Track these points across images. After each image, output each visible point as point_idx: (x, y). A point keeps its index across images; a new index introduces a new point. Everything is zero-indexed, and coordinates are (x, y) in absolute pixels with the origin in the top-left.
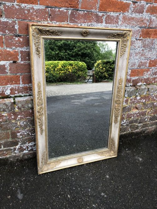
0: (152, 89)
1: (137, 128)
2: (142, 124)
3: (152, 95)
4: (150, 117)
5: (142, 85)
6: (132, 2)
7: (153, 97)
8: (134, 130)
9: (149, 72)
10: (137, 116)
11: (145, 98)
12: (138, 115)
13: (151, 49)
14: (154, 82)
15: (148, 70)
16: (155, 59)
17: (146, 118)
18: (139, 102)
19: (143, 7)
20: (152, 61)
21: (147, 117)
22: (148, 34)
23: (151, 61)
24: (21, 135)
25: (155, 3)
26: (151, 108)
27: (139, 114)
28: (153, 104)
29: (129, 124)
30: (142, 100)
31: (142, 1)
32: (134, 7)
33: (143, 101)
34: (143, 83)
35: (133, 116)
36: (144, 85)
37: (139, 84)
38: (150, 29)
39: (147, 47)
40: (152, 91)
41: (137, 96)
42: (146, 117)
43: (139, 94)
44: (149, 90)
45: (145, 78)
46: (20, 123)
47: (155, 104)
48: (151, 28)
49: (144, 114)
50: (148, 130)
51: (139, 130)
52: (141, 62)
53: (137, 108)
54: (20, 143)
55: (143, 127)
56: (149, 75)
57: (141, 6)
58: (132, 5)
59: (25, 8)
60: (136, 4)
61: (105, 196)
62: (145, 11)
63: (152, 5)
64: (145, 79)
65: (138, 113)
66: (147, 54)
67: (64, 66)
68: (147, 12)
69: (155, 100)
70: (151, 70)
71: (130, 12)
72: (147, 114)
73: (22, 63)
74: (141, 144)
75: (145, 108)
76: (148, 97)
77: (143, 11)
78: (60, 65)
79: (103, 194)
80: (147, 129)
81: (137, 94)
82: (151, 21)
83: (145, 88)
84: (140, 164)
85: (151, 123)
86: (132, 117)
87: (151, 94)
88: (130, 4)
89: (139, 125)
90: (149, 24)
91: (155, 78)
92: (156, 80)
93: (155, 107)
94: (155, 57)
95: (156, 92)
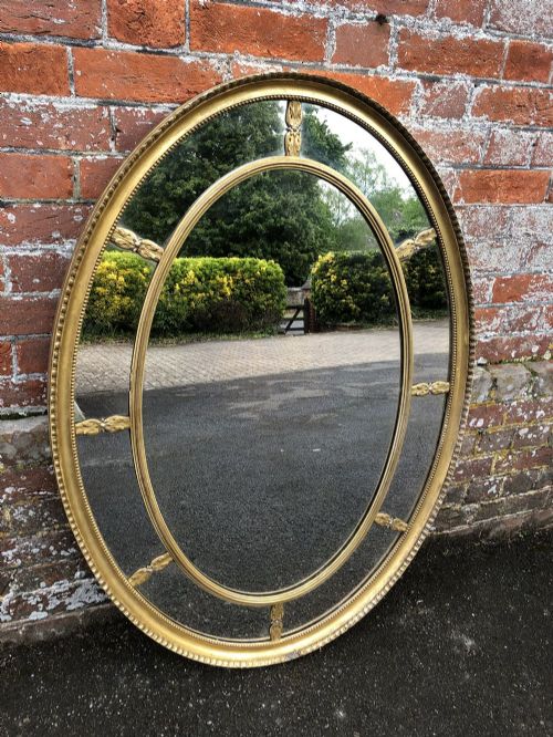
0: (509, 380)
1: (460, 518)
2: (477, 506)
3: (511, 400)
4: (505, 478)
6: (419, 81)
7: (515, 411)
8: (449, 529)
9: (496, 321)
10: (459, 478)
11: (483, 412)
12: (461, 472)
13: (497, 241)
14: (517, 356)
15: (489, 317)
16: (514, 275)
17: (490, 485)
19: (460, 95)
20: (505, 281)
21: (495, 482)
22: (486, 187)
23: (500, 281)
24: (16, 556)
25: (505, 78)
26: (508, 448)
27: (465, 469)
28: (515, 432)
30: (473, 421)
31: (457, 76)
32: (428, 95)
33: (476, 423)
34: (477, 358)
36: (479, 365)
38: (492, 173)
39: (486, 233)
40: (510, 387)
42: (492, 479)
44: (498, 383)
45: (483, 340)
46: (11, 513)
47: (523, 432)
48: (496, 167)
49: (482, 469)
50: (502, 527)
51: (466, 527)
54: (13, 587)
55: (481, 515)
56: (496, 330)
57: (454, 92)
58: (422, 91)
59: (22, 108)
60: (436, 86)
62: (469, 107)
63: (496, 87)
64: (480, 343)
65: (461, 467)
66: (485, 255)
67: (206, 276)
68: (477, 112)
69: (522, 418)
70: (501, 311)
71: (413, 112)
72: (493, 469)
73: (18, 298)
74: (475, 582)
75: (486, 449)
76: (494, 409)
77: (463, 111)
78: (191, 273)
80: (498, 524)
82: (492, 144)
83: (482, 380)
84: (467, 660)
85: (511, 502)
87: (506, 398)
88: (413, 85)
89: (467, 508)
90: (488, 156)
91: (518, 342)
92: (524, 346)
93: (521, 443)
94: (515, 268)
95: (523, 392)
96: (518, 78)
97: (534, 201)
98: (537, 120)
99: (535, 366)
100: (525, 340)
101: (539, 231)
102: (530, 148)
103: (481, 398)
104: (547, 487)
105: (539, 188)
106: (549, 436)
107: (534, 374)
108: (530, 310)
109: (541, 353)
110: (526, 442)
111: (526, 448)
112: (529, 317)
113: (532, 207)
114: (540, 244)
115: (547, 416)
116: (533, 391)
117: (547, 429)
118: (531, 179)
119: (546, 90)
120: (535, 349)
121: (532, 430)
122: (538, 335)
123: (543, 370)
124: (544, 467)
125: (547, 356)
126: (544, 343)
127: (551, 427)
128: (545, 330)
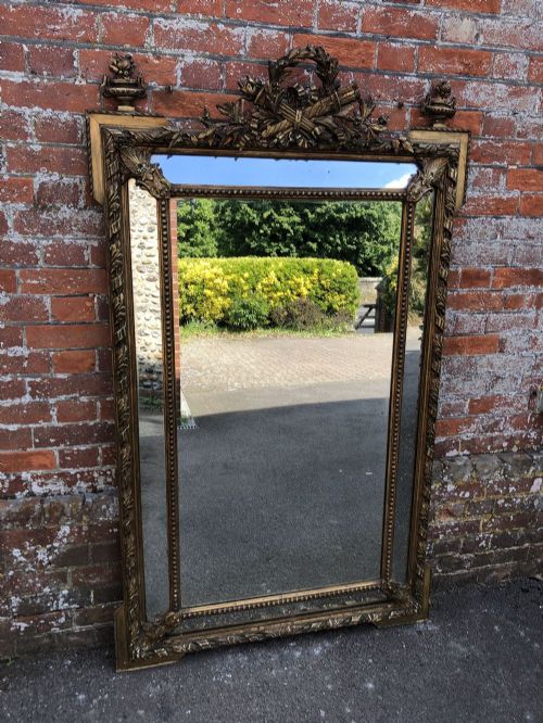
0: (485, 466)
1: (460, 564)
2: (472, 555)
3: (488, 480)
4: (491, 536)
5: (458, 456)
7: (492, 486)
8: (452, 571)
9: (473, 427)
10: (455, 533)
11: (468, 487)
12: (457, 529)
13: (468, 378)
14: (492, 449)
15: (469, 423)
16: (482, 397)
17: (480, 541)
18: (452, 498)
20: (477, 401)
21: (484, 537)
22: (457, 346)
23: (472, 401)
25: (461, 287)
26: (491, 513)
27: (459, 527)
28: (494, 501)
29: (436, 552)
30: (462, 493)
33: (464, 495)
34: (462, 451)
35: (444, 533)
36: (464, 455)
37: (450, 454)
38: (460, 338)
39: (459, 373)
40: (486, 471)
41: (446, 483)
42: (481, 536)
43: (452, 478)
44: (477, 468)
45: (466, 439)
47: (499, 502)
48: (461, 335)
49: (472, 528)
50: (495, 573)
51: (465, 571)
52: (449, 405)
53: (450, 513)
55: (476, 563)
56: (474, 432)
63: (456, 293)
64: (463, 441)
65: (456, 525)
66: (460, 386)
69: (498, 493)
70: (477, 420)
72: (481, 528)
75: (474, 514)
76: (476, 485)
80: (491, 571)
81: (445, 479)
82: (457, 323)
83: (465, 465)
84: (461, 661)
85: (499, 554)
86: (441, 536)
87: (485, 478)
89: (464, 557)
90: (456, 328)
91: (491, 440)
92: (496, 443)
93: (500, 510)
94: (483, 393)
95: (497, 473)
96: (470, 287)
97: (490, 352)
98: (485, 308)
99: (505, 457)
100: (496, 438)
101: (496, 370)
102: (483, 323)
103: (466, 478)
104: (527, 545)
105: (492, 344)
106: (522, 505)
107: (504, 462)
108: (497, 419)
109: (510, 447)
110: (504, 509)
111: (504, 514)
112: (497, 423)
113: (490, 356)
114: (498, 378)
115: (518, 491)
116: (504, 474)
117: (519, 501)
118: (485, 340)
119: (488, 292)
120: (505, 444)
121: (506, 501)
122: (505, 434)
123: (510, 459)
124: (522, 529)
125: (515, 449)
126: (511, 440)
127: (522, 499)
128: (510, 432)
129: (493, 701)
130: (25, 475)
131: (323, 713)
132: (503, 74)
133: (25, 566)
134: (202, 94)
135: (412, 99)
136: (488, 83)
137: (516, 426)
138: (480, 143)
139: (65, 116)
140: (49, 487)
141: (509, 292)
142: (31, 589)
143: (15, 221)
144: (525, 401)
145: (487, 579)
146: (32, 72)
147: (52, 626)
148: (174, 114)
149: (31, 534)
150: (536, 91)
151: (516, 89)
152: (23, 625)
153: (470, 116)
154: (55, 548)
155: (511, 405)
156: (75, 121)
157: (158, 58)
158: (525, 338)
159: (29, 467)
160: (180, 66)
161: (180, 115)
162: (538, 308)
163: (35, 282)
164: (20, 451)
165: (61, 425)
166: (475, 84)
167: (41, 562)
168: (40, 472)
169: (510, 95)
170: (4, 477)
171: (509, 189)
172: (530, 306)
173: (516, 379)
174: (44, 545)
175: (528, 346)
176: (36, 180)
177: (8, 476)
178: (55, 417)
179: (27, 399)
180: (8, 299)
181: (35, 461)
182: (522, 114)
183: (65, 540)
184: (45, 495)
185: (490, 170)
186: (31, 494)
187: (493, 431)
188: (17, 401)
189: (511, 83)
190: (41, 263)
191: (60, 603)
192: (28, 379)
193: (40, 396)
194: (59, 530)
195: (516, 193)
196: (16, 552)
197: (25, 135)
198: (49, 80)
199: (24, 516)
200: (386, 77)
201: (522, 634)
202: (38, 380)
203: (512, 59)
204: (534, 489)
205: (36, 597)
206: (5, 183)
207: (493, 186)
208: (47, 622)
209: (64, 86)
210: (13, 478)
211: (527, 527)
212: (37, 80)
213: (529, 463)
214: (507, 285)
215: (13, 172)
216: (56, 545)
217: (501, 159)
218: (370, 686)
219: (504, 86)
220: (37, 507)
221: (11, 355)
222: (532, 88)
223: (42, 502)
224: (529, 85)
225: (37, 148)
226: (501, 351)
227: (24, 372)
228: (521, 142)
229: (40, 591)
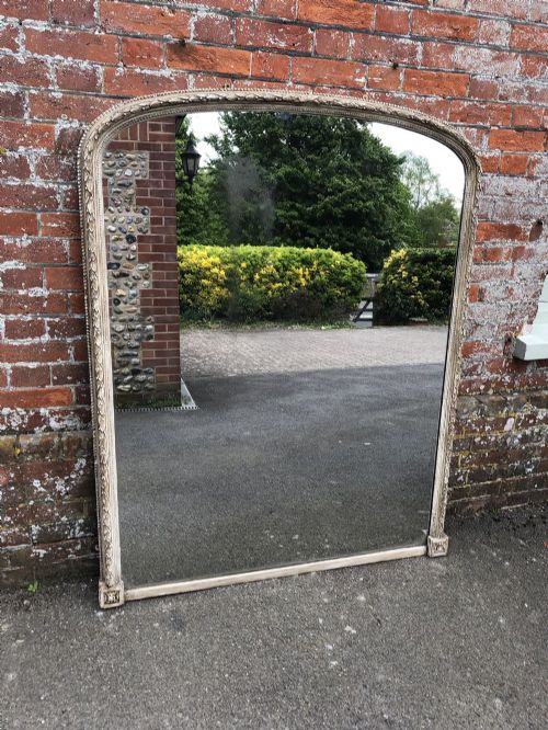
0: (464, 406)
2: (451, 490)
3: (467, 419)
4: (469, 471)
7: (470, 425)
14: (471, 391)
17: (459, 475)
21: (462, 473)
26: (469, 450)
28: (472, 439)
40: (465, 411)
42: (460, 471)
47: (477, 440)
50: (470, 506)
55: (454, 496)
61: (354, 632)
69: (475, 431)
72: (460, 464)
75: (454, 450)
76: (457, 424)
79: (348, 628)
80: (467, 503)
84: (441, 577)
85: (475, 488)
87: (463, 417)
91: (470, 383)
92: (474, 386)
93: (477, 447)
95: (474, 413)
97: (471, 301)
99: (482, 398)
100: (474, 381)
101: (475, 317)
104: (499, 479)
105: (473, 294)
106: (496, 443)
107: (481, 402)
108: (476, 363)
109: (486, 389)
110: (480, 447)
111: (480, 451)
112: (475, 368)
113: (471, 305)
114: (478, 325)
115: (493, 430)
116: (481, 414)
117: (493, 439)
120: (482, 387)
121: (484, 438)
122: (483, 378)
123: (486, 400)
124: (495, 465)
125: (491, 392)
126: (487, 384)
127: (496, 437)
128: (487, 376)
129: (470, 608)
130: (43, 411)
131: (321, 621)
132: (488, 39)
133: (45, 497)
134: (213, 48)
135: (405, 60)
136: (474, 47)
137: (492, 371)
138: (466, 104)
139: (85, 65)
140: (66, 422)
141: (489, 245)
142: (50, 518)
143: (37, 165)
144: (501, 348)
145: (464, 511)
146: (55, 22)
147: (69, 553)
148: (187, 66)
149: (49, 466)
150: (516, 56)
151: (500, 54)
152: (42, 552)
153: (458, 79)
154: (72, 479)
155: (487, 350)
156: (94, 71)
157: (173, 12)
158: (502, 288)
159: (47, 403)
160: (192, 21)
161: (193, 68)
162: (514, 261)
163: (54, 225)
164: (39, 389)
165: (77, 363)
166: (462, 48)
167: (60, 492)
168: (57, 408)
169: (494, 59)
170: (24, 413)
171: (490, 149)
172: (507, 259)
173: (493, 326)
174: (62, 477)
175: (504, 296)
176: (57, 126)
177: (28, 412)
178: (72, 356)
179: (46, 338)
180: (30, 241)
181: (53, 397)
182: (504, 78)
183: (82, 472)
184: (62, 430)
185: (475, 130)
186: (49, 429)
187: (471, 375)
188: (37, 340)
189: (495, 48)
190: (60, 207)
191: (77, 531)
192: (48, 319)
193: (58, 336)
194: (76, 462)
195: (496, 153)
196: (36, 483)
197: (48, 82)
198: (70, 29)
199: (43, 449)
200: (383, 38)
201: (495, 554)
202: (57, 320)
203: (497, 26)
204: (507, 428)
205: (54, 526)
206: (27, 128)
207: (477, 145)
208: (64, 549)
209: (84, 36)
210: (32, 413)
211: (500, 463)
212: (59, 30)
213: (504, 404)
214: (488, 238)
215: (35, 118)
216: (73, 476)
217: (483, 119)
218: (362, 598)
219: (488, 51)
220: (56, 440)
221: (31, 295)
222: (514, 54)
223: (60, 436)
224: (510, 51)
225: (58, 95)
226: (481, 300)
227: (44, 312)
228: (502, 104)
229: (58, 519)
